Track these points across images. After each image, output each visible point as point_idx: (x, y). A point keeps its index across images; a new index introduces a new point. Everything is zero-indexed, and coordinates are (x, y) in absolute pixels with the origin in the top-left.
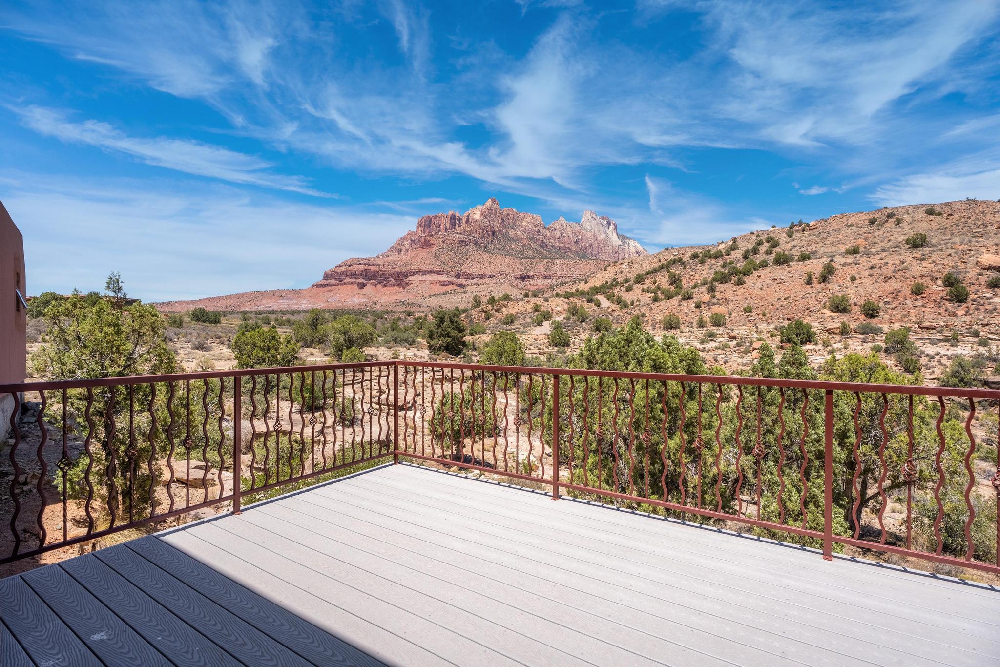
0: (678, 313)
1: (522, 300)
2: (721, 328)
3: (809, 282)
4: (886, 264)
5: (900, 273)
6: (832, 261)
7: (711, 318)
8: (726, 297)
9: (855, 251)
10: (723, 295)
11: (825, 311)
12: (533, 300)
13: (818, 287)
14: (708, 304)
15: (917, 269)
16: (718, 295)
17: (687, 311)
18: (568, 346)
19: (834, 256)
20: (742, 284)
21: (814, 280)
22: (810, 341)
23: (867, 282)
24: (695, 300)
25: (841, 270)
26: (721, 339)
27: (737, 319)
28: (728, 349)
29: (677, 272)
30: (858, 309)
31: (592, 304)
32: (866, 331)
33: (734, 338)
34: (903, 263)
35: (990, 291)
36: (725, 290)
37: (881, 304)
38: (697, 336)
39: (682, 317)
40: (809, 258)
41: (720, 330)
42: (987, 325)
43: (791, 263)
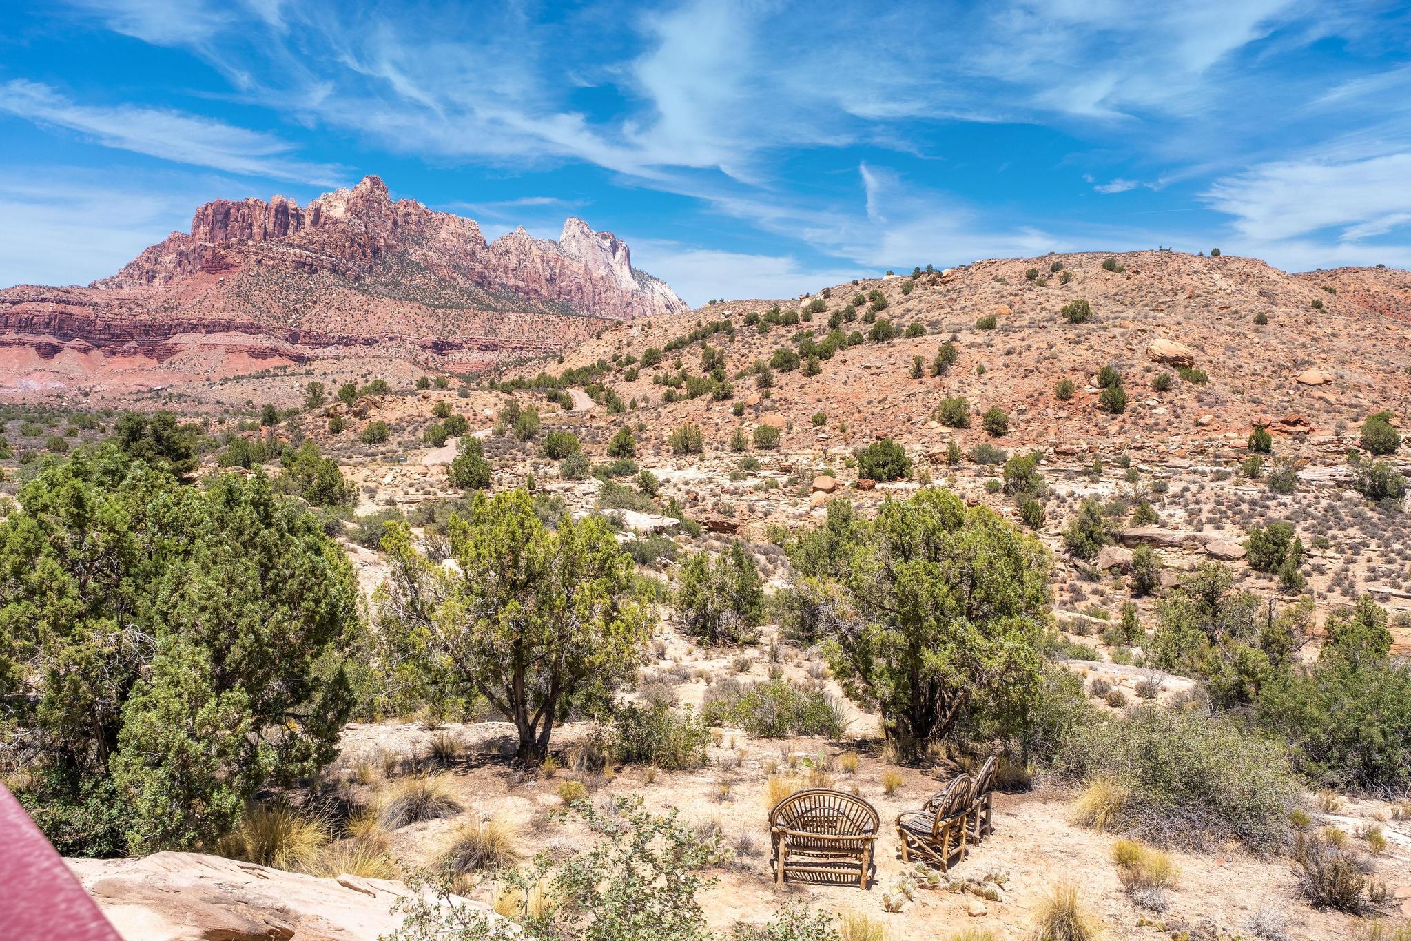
0: (703, 423)
1: (413, 393)
2: (771, 453)
3: (918, 374)
4: (1029, 348)
5: (1046, 364)
6: (954, 339)
7: (755, 433)
8: (789, 398)
9: (988, 325)
10: (782, 394)
11: (934, 424)
12: (436, 394)
13: (930, 382)
14: (756, 408)
15: (1070, 356)
16: (775, 393)
17: (719, 421)
18: (488, 486)
19: (959, 331)
20: (815, 374)
21: (926, 371)
22: (902, 476)
23: (1000, 375)
24: (736, 401)
25: (967, 356)
26: (767, 473)
27: (801, 436)
28: (774, 490)
29: (718, 348)
30: (980, 420)
31: (557, 406)
32: (984, 458)
33: (787, 470)
34: (1051, 346)
35: (1155, 396)
36: (788, 383)
37: (1013, 415)
38: (727, 467)
39: (706, 434)
40: (922, 332)
41: (768, 456)
42: (1141, 448)
43: (896, 340)
